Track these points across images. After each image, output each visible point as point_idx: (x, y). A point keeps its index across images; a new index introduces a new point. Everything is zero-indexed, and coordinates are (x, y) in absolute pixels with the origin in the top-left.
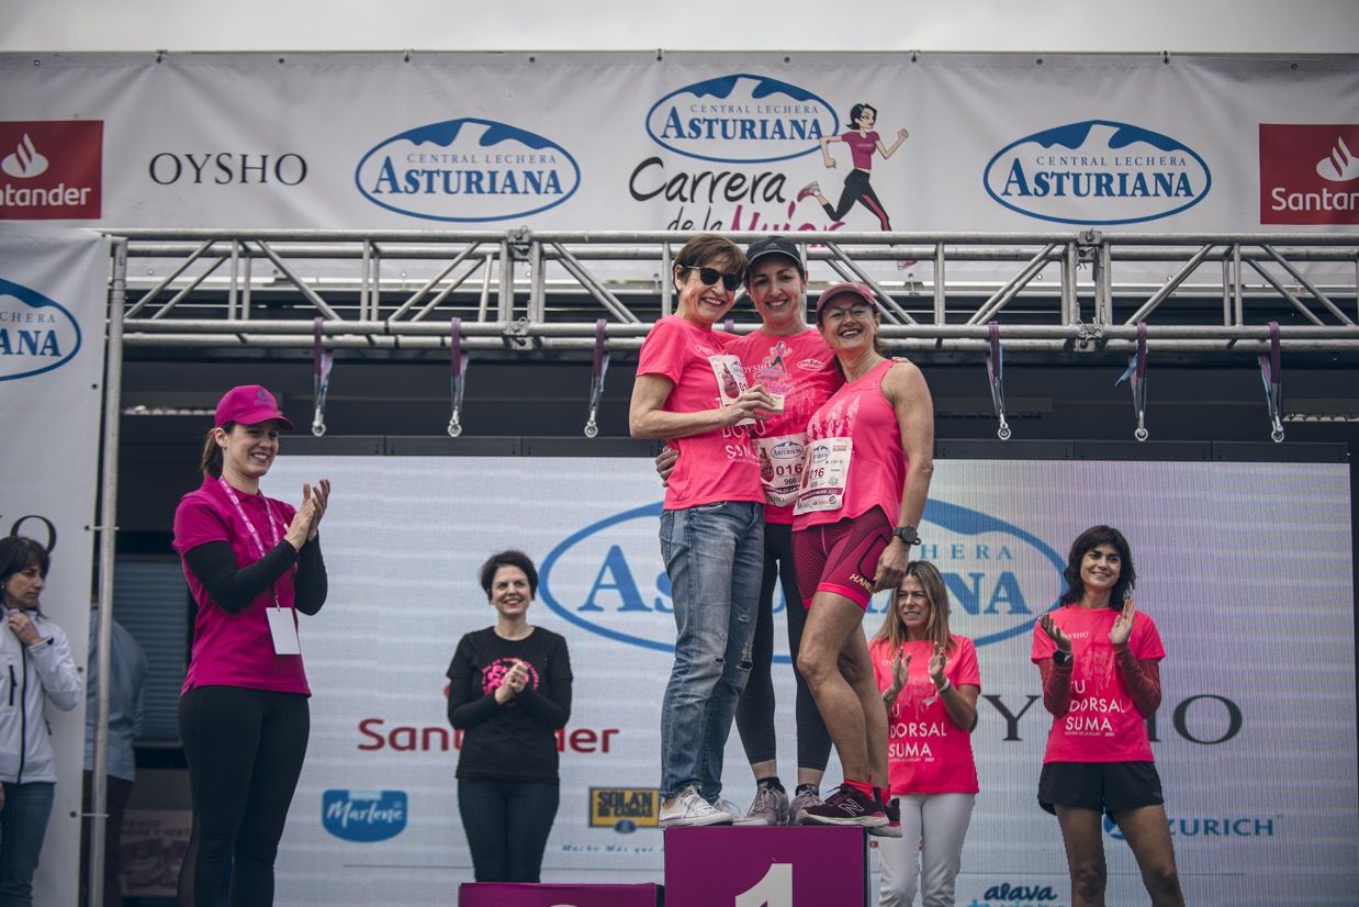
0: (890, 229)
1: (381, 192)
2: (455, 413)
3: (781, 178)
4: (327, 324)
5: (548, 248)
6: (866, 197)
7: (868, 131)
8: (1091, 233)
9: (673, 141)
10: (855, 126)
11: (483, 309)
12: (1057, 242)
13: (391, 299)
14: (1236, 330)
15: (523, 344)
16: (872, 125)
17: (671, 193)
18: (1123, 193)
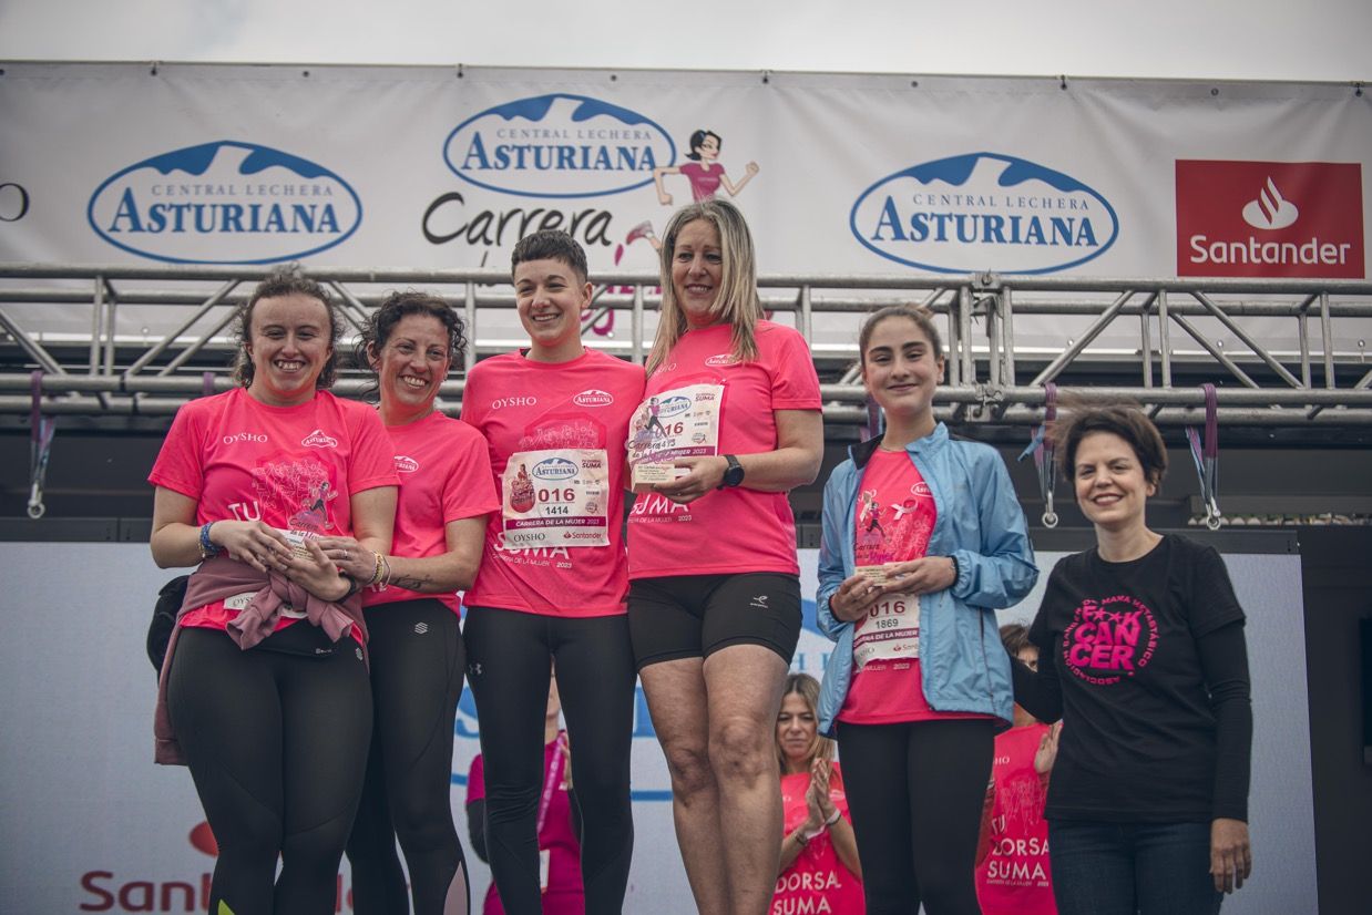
1: (118, 230)
3: (606, 216)
4: (47, 379)
7: (711, 162)
8: (989, 276)
9: (476, 173)
10: (695, 156)
12: (947, 286)
14: (1162, 394)
16: (715, 155)
17: (474, 234)
18: (1016, 239)
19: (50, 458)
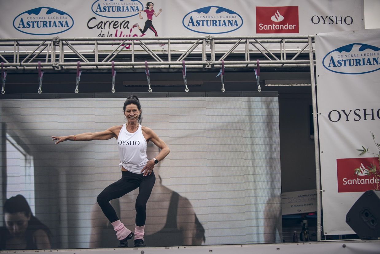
0: (157, 36)
1: (20, 28)
2: (40, 87)
3: (128, 22)
4: (5, 64)
5: (64, 42)
6: (151, 27)
7: (151, 9)
8: (209, 36)
9: (99, 13)
10: (148, 8)
11: (47, 59)
12: (200, 39)
13: (22, 56)
14: (248, 62)
15: (58, 68)
16: (152, 8)
17: (99, 27)
18: (220, 25)
19: (6, 81)
